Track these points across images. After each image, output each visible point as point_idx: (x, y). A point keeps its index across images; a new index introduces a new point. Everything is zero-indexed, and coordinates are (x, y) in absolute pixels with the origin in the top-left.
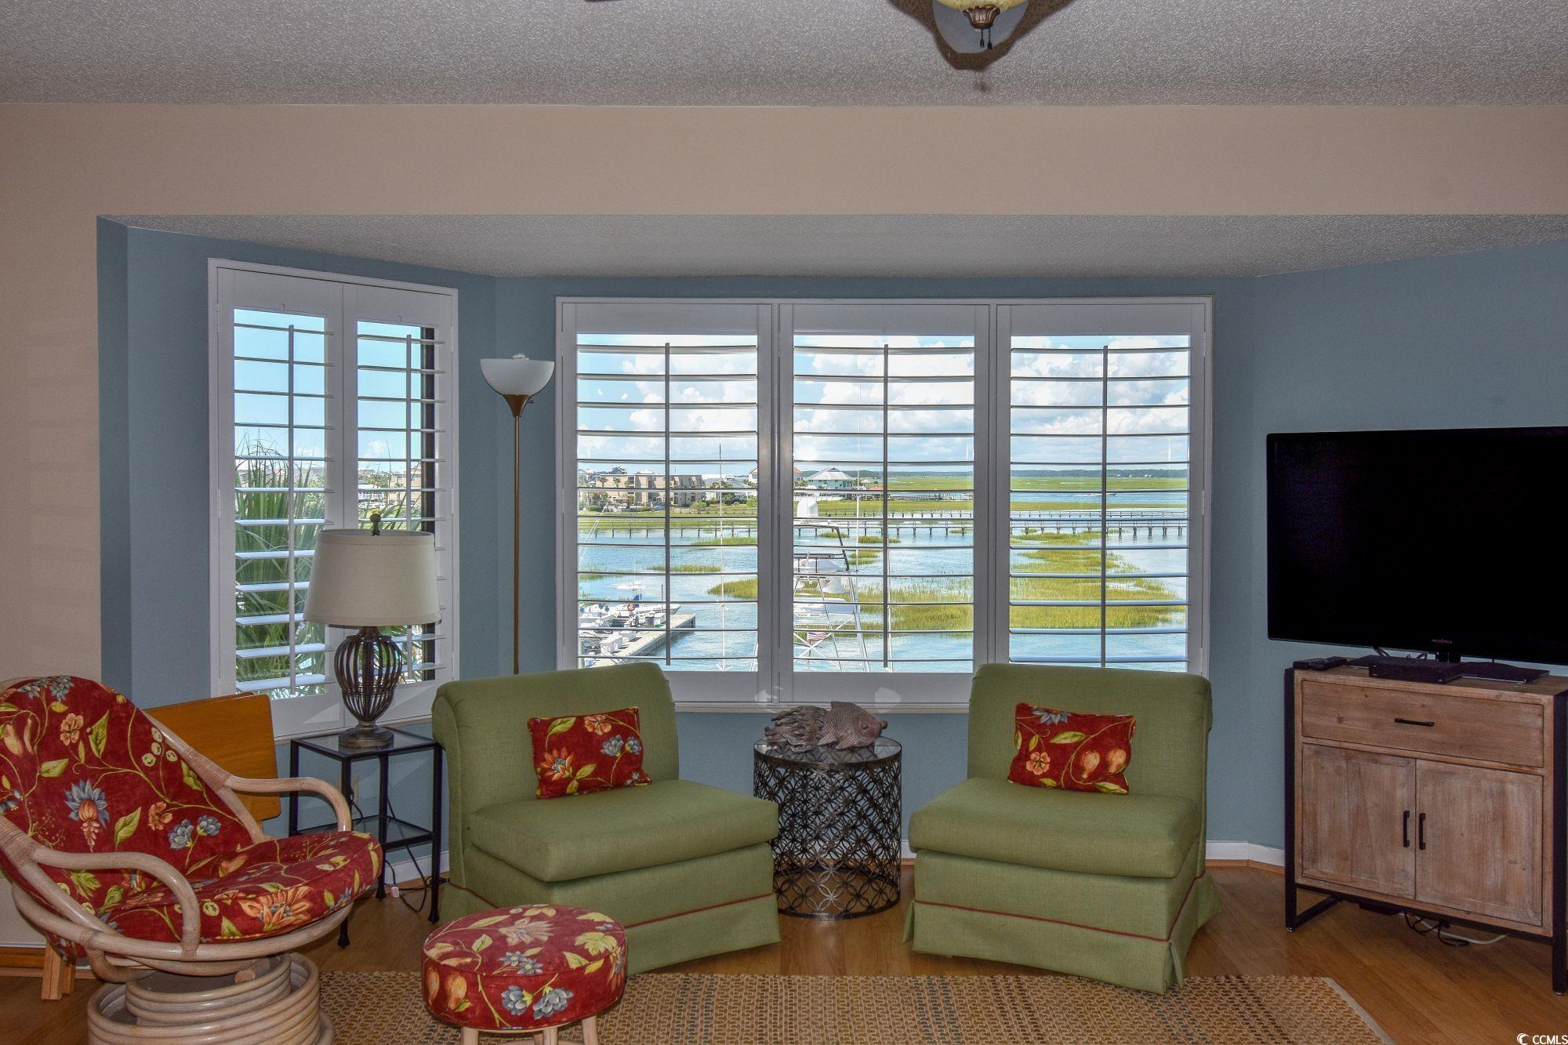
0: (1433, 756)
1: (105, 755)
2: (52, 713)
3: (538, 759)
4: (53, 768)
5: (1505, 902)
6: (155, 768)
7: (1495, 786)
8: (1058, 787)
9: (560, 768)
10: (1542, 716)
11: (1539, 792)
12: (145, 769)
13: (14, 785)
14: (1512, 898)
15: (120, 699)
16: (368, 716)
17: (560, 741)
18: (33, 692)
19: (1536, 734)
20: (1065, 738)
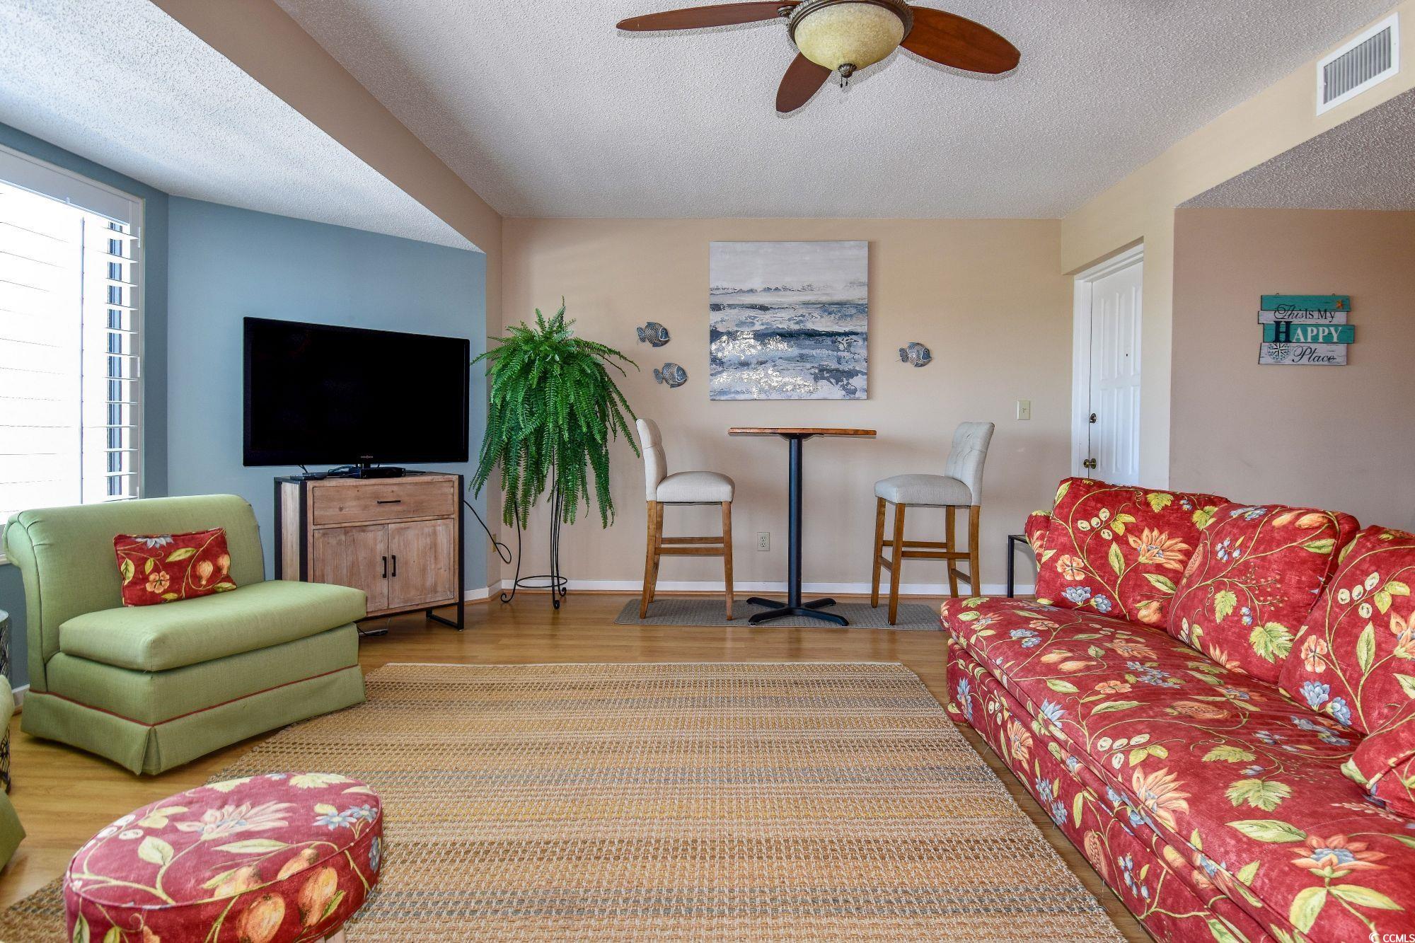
0: (399, 520)
5: (436, 592)
7: (431, 530)
10: (453, 487)
11: (452, 527)
14: (439, 589)
19: (451, 496)
20: (178, 556)
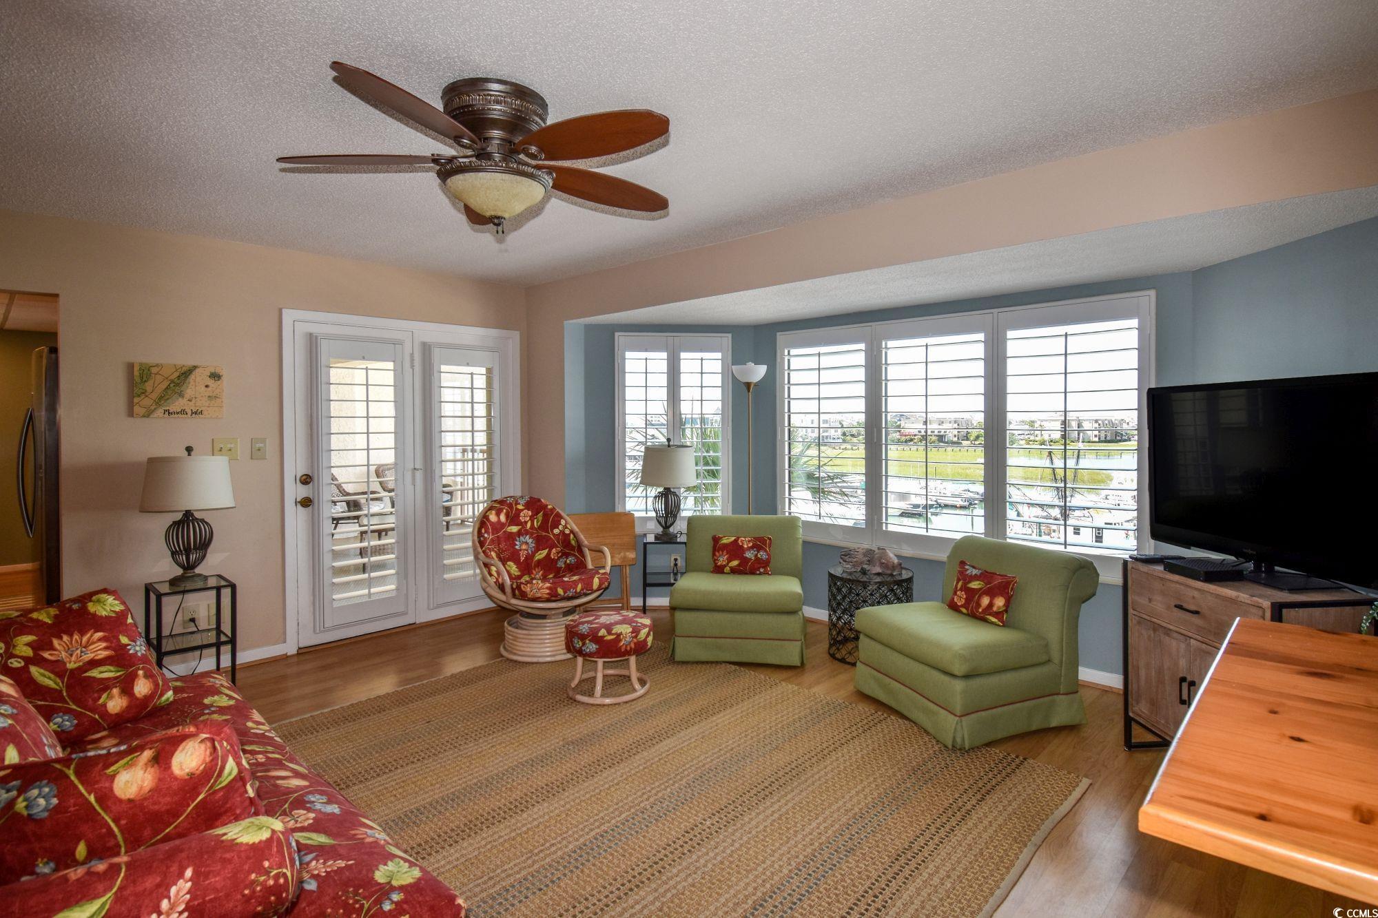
0: (1199, 638)
1: (539, 527)
2: (517, 509)
3: (714, 554)
4: (514, 529)
6: (558, 535)
8: (968, 615)
9: (722, 560)
10: (1263, 617)
12: (554, 535)
13: (486, 532)
15: (549, 507)
16: (666, 527)
17: (725, 546)
18: (509, 501)
20: (975, 585)
